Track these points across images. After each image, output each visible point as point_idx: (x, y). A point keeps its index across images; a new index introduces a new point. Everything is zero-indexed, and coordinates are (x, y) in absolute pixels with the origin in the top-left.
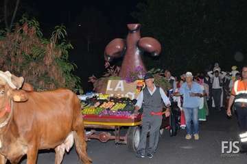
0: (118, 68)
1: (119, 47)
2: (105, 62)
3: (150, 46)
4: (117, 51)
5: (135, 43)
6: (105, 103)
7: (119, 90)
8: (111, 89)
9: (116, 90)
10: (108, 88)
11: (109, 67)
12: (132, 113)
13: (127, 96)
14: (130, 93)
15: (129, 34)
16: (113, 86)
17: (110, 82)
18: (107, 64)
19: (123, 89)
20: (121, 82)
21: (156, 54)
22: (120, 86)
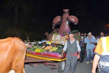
0: (58, 30)
1: (59, 20)
2: (52, 26)
3: (73, 20)
4: (58, 21)
5: (66, 18)
6: (48, 46)
7: (58, 40)
8: (54, 39)
9: (56, 39)
10: (53, 38)
11: (54, 29)
12: (60, 54)
13: (61, 43)
14: (62, 41)
15: (64, 14)
16: (55, 38)
17: (54, 35)
18: (53, 27)
19: (59, 40)
20: (59, 36)
21: (76, 24)
22: (58, 37)
